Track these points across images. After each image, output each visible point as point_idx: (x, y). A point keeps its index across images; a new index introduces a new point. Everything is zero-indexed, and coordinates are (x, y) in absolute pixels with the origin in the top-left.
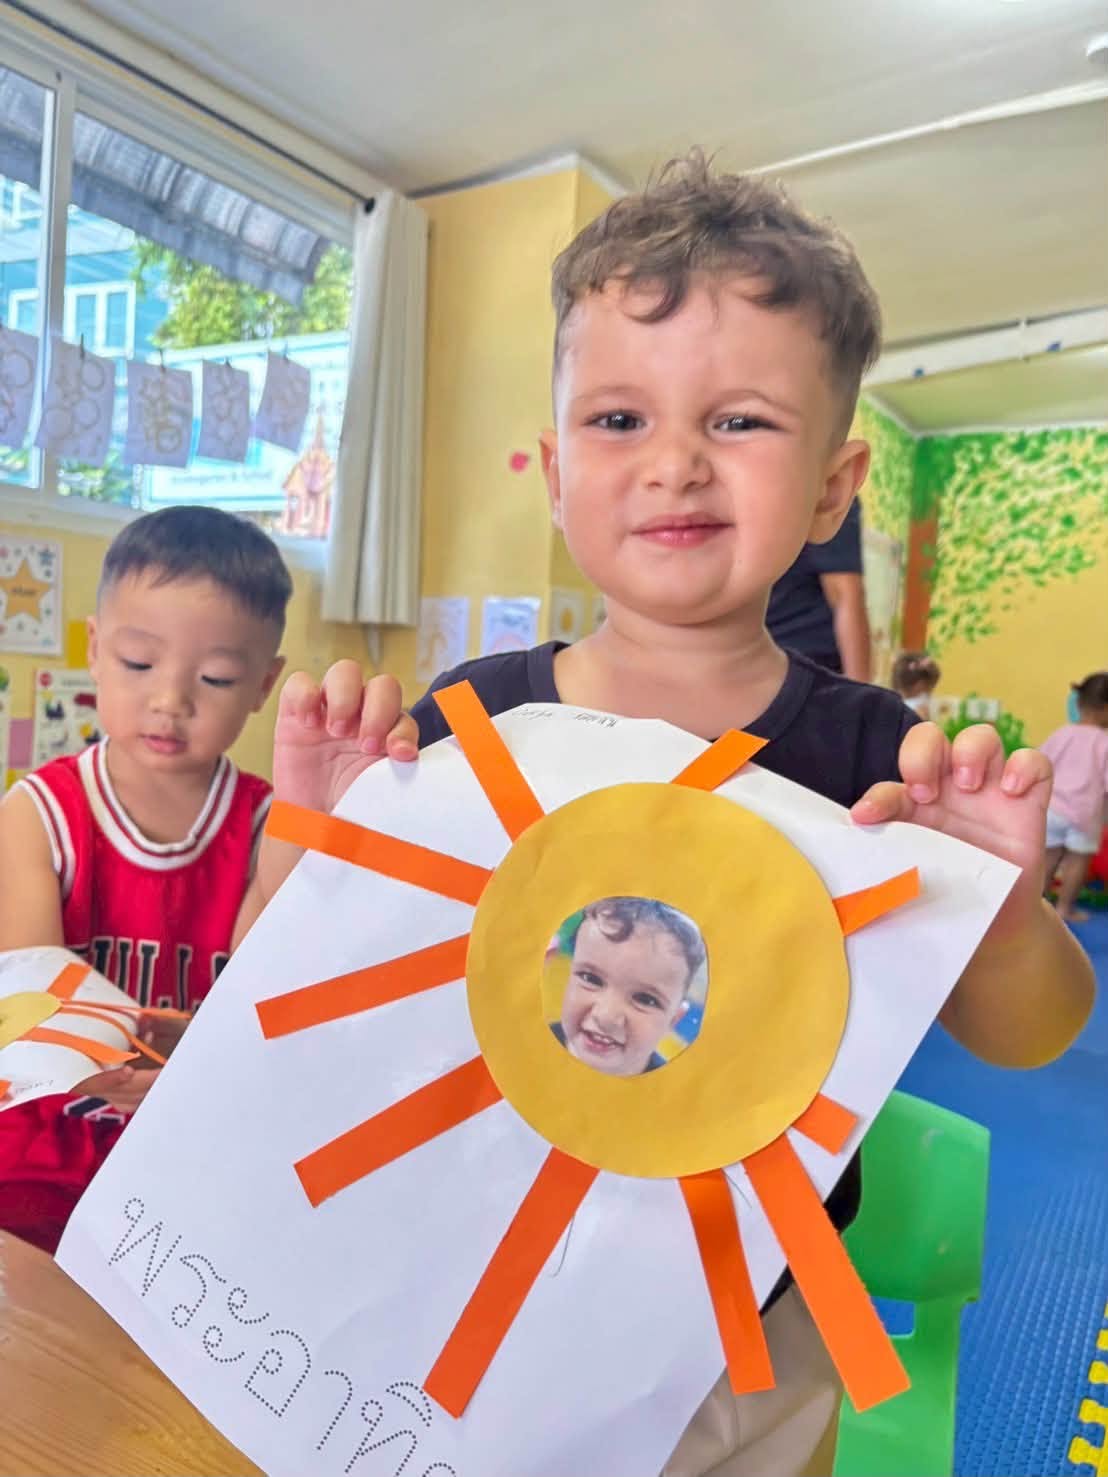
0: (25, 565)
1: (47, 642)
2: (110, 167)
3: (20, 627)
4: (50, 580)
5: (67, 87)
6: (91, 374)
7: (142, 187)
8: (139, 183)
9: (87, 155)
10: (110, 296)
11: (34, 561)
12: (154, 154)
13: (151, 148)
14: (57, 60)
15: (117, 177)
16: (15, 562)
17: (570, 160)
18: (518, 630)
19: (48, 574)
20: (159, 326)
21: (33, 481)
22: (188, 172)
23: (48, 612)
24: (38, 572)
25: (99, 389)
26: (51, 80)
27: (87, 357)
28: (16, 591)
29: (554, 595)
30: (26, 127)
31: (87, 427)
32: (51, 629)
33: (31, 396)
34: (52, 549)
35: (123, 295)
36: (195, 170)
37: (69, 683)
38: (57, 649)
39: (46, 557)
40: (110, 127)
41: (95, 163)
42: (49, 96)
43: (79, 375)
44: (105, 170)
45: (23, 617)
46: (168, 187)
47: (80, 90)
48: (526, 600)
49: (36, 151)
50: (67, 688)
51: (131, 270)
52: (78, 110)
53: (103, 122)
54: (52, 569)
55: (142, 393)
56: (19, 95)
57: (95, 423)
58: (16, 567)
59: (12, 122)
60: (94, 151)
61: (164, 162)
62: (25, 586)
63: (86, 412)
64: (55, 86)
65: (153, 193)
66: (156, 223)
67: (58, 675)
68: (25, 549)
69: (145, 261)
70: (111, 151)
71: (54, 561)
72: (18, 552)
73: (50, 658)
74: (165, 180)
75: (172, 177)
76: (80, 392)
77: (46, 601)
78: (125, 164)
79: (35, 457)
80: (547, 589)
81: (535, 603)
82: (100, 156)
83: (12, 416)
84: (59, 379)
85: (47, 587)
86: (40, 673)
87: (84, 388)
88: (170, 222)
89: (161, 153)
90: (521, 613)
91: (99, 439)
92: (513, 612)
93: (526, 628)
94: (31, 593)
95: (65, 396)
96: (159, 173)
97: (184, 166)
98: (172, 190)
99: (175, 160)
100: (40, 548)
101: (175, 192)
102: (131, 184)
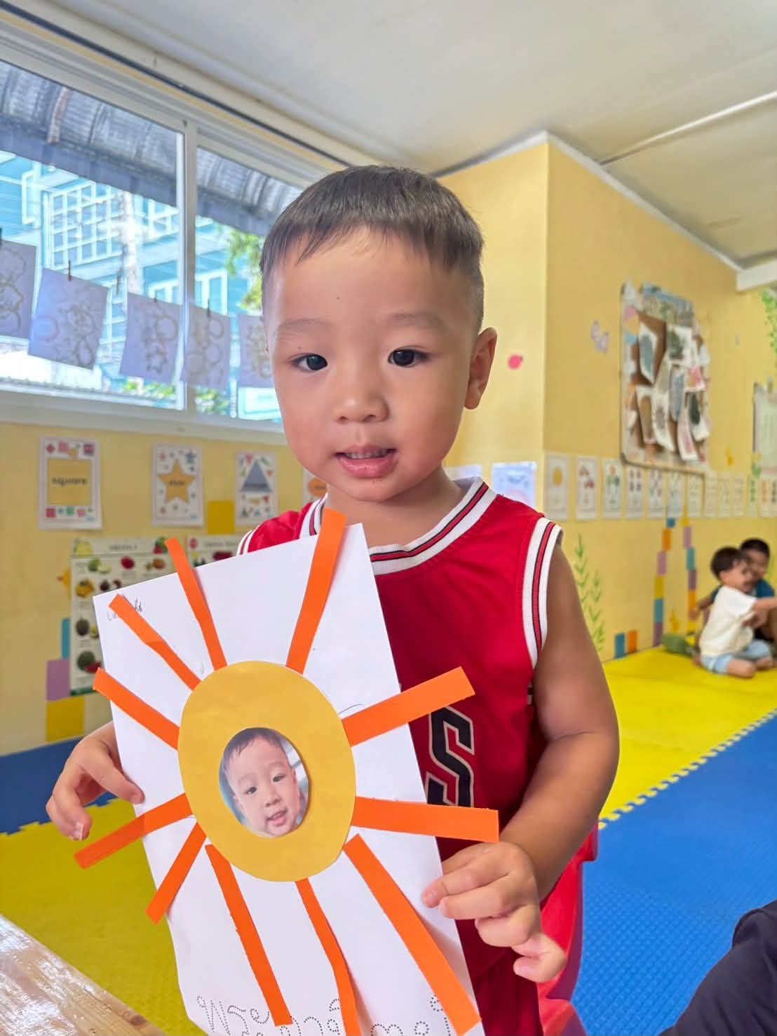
0: (177, 466)
1: (194, 517)
2: (219, 187)
3: (175, 508)
4: (194, 473)
5: (191, 129)
6: (215, 327)
7: (241, 198)
8: (238, 195)
9: (203, 180)
10: (211, 281)
11: (183, 461)
12: (249, 171)
13: (248, 167)
14: (185, 112)
15: (223, 192)
16: (170, 462)
17: (542, 137)
18: (520, 487)
19: (192, 469)
20: (245, 296)
21: (180, 405)
22: (271, 182)
23: (193, 496)
24: (185, 468)
25: (219, 337)
26: (181, 127)
27: (212, 314)
28: (172, 483)
29: (547, 459)
30: (164, 164)
31: (214, 364)
32: (195, 507)
33: (176, 346)
34: (194, 452)
35: (219, 279)
36: (276, 179)
37: (210, 545)
38: (200, 522)
39: (190, 457)
40: (220, 155)
41: (209, 183)
42: (180, 138)
43: (207, 328)
44: (216, 189)
45: (177, 501)
46: (257, 195)
47: (200, 132)
48: (525, 464)
49: (172, 180)
50: (208, 549)
51: (226, 261)
52: (199, 146)
53: (215, 153)
54: (196, 466)
55: (248, 337)
56: (158, 143)
57: (219, 361)
58: (171, 466)
59: (155, 162)
60: (208, 175)
61: (256, 176)
62: (178, 479)
63: (212, 354)
64: (183, 130)
65: (248, 200)
66: (250, 222)
67: (201, 541)
68: (176, 453)
69: (234, 253)
70: (219, 174)
71: (196, 460)
72: (172, 455)
73: (196, 528)
74: (255, 191)
75: (259, 189)
76: (209, 342)
77: (192, 488)
78: (228, 184)
79: (180, 387)
80: (542, 455)
81: (534, 466)
82: (212, 180)
83: (165, 361)
84: (194, 333)
85: (192, 478)
86: (189, 540)
87: (211, 338)
88: (259, 219)
89: (253, 169)
90: (521, 473)
91: (222, 372)
92: (513, 473)
93: (527, 484)
94: (182, 483)
95: (199, 343)
96: (251, 186)
97: (269, 177)
98: (260, 198)
99: (263, 174)
100: (186, 451)
101: (262, 198)
102: (233, 196)
